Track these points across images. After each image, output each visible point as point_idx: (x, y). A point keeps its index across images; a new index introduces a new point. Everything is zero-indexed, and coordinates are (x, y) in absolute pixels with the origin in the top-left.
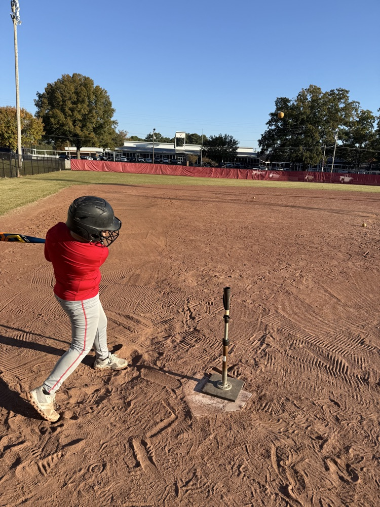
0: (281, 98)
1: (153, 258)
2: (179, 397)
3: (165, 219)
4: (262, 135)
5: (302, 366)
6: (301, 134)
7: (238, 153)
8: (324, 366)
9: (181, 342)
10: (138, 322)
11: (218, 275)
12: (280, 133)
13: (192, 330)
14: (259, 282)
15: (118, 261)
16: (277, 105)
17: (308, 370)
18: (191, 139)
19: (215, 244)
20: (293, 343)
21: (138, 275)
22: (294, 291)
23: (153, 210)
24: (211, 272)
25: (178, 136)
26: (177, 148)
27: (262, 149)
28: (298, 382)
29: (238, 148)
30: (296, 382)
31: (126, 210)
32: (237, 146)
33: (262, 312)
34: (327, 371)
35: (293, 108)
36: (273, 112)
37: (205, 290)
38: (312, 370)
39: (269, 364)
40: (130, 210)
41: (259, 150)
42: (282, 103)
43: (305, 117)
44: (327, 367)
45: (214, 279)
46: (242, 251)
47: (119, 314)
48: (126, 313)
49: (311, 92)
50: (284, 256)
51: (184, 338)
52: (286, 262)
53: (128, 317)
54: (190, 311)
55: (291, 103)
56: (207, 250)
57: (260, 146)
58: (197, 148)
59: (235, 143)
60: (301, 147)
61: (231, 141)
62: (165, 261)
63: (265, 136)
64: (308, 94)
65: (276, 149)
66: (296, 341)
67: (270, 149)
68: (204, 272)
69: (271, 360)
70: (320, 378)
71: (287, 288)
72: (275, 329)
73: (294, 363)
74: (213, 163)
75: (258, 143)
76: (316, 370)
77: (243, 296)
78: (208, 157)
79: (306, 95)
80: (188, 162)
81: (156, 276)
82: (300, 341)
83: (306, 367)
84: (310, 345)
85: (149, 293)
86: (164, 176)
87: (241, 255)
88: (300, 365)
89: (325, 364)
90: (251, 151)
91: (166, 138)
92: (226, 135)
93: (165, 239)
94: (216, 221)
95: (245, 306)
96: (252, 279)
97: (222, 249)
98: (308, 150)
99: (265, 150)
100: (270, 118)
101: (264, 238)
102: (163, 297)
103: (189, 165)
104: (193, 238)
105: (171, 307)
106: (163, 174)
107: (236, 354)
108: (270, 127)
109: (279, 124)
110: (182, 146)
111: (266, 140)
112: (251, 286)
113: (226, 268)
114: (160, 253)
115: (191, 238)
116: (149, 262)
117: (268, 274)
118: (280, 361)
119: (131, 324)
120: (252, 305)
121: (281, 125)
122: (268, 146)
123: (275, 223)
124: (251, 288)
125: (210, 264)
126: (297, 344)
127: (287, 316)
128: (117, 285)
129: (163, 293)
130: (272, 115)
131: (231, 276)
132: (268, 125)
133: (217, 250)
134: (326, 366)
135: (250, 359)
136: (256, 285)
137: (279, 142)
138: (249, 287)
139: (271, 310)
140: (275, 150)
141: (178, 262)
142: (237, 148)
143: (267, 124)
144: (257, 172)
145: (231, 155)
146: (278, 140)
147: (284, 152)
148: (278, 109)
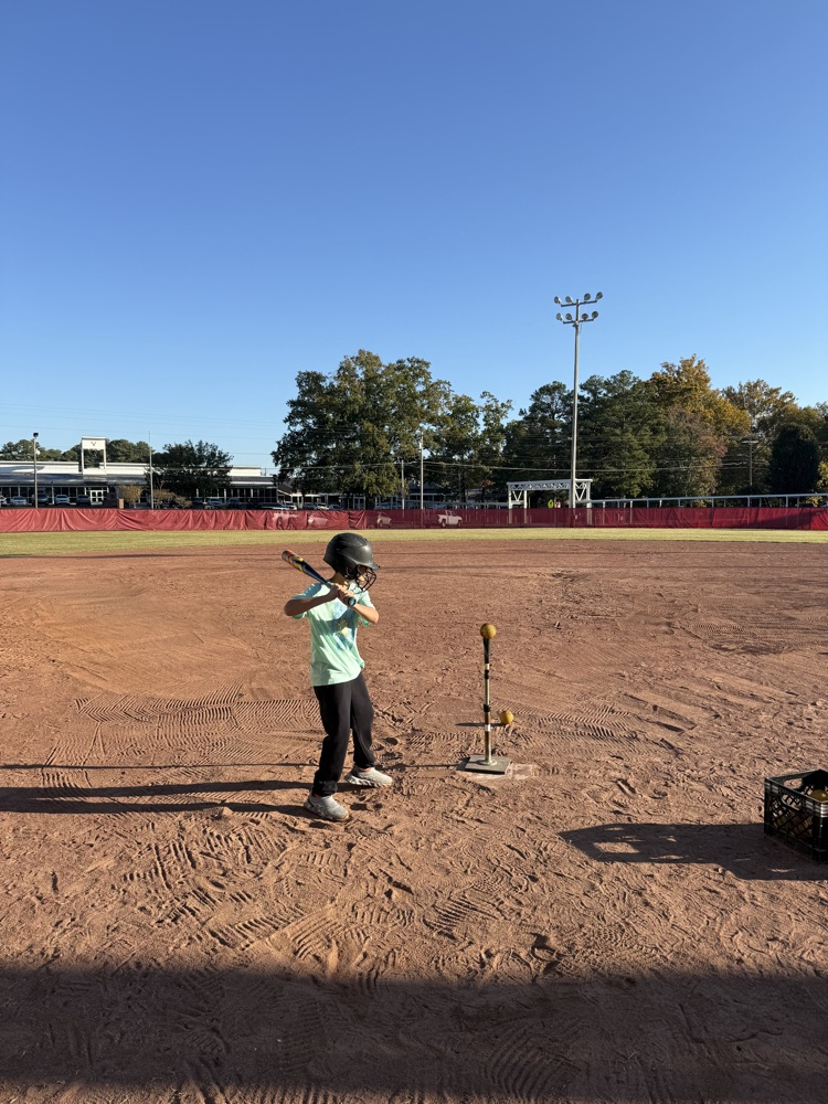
0: (308, 374)
4: (279, 443)
6: (353, 440)
7: (231, 479)
12: (316, 437)
16: (300, 385)
18: (117, 451)
25: (87, 445)
26: (86, 472)
27: (282, 470)
29: (231, 468)
32: (229, 464)
35: (332, 391)
36: (295, 399)
41: (276, 471)
42: (310, 381)
43: (357, 407)
49: (362, 363)
55: (328, 381)
57: (276, 464)
58: (139, 470)
59: (223, 458)
60: (358, 465)
61: (213, 454)
63: (284, 445)
64: (358, 368)
65: (310, 470)
67: (297, 470)
74: (180, 499)
75: (272, 458)
78: (166, 487)
79: (354, 369)
80: (121, 502)
86: (69, 534)
90: (256, 473)
91: (51, 451)
92: (201, 443)
98: (370, 470)
99: (288, 471)
100: (290, 410)
103: (125, 508)
106: (71, 530)
108: (292, 428)
109: (311, 421)
110: (97, 466)
111: (288, 451)
121: (315, 423)
122: (294, 463)
130: (292, 403)
132: (288, 424)
137: (313, 456)
140: (307, 470)
142: (229, 469)
143: (285, 421)
144: (282, 514)
145: (216, 482)
146: (310, 452)
147: (325, 475)
148: (304, 393)
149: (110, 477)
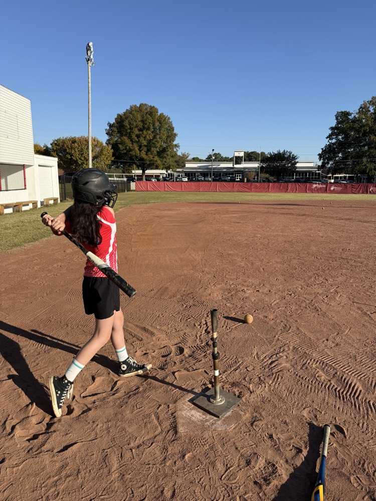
0: (342, 112)
1: (185, 272)
2: (170, 412)
3: (209, 234)
4: (322, 149)
5: (310, 387)
6: (364, 146)
7: (297, 168)
8: (334, 388)
9: (190, 356)
10: (152, 334)
11: (245, 289)
12: (341, 146)
13: (203, 344)
14: (288, 298)
15: (151, 274)
16: (337, 119)
17: (315, 391)
18: (250, 157)
19: (251, 258)
20: (306, 363)
21: (167, 288)
22: (324, 307)
23: (200, 225)
24: (240, 286)
25: (237, 154)
26: (235, 166)
27: (323, 163)
28: (300, 405)
29: (298, 162)
30: (298, 404)
31: (174, 226)
32: (296, 161)
33: (282, 328)
34: (336, 394)
35: (355, 120)
36: (334, 126)
37: (228, 305)
38: (320, 392)
39: (274, 384)
40: (179, 226)
41: (320, 163)
42: (343, 117)
43: (368, 128)
44: (337, 390)
45: (241, 293)
46: (279, 265)
47: (137, 326)
48: (144, 326)
49: (373, 104)
50: (324, 271)
51: (193, 352)
52: (323, 277)
53: (145, 329)
54: (207, 325)
55: (353, 115)
56: (243, 264)
57: (320, 160)
58: (255, 165)
59: (294, 158)
60: (365, 160)
61: (289, 156)
62: (196, 274)
63: (325, 150)
64: (371, 107)
65: (338, 162)
66: (311, 360)
67: (331, 163)
68: (232, 286)
69: (278, 379)
70: (326, 401)
71: (316, 305)
72: (291, 348)
73: (301, 384)
74: (271, 178)
75: (318, 157)
76: (323, 392)
77: (266, 312)
78: (266, 172)
79: (369, 107)
80: (246, 179)
81: (183, 289)
82: (314, 360)
83: (313, 388)
84: (324, 365)
85: (172, 306)
86: (220, 193)
87: (277, 269)
88: (308, 387)
89: (336, 387)
90: (311, 165)
91: (226, 158)
92: (284, 151)
93: (203, 253)
94: (259, 236)
95: (265, 322)
96: (281, 294)
97: (258, 263)
98: (372, 162)
99: (326, 163)
100: (330, 132)
101: (306, 252)
102: (184, 310)
103: (247, 181)
104: (232, 252)
105: (189, 320)
107: (242, 371)
108: (330, 141)
109: (340, 137)
110: (240, 164)
111: (326, 155)
112: (278, 301)
113: (256, 282)
114: (194, 267)
115: (229, 252)
116: (180, 276)
117: (300, 289)
118: (287, 381)
119: (144, 336)
120: (273, 321)
121: (342, 138)
122: (329, 159)
123: (322, 237)
124: (278, 303)
125: (241, 278)
126: (311, 363)
127: (308, 334)
128: (144, 298)
129: (185, 306)
130: (332, 128)
131: (258, 291)
132: (328, 139)
133: (252, 264)
134: (337, 388)
135: (255, 377)
136: (284, 301)
137: (340, 155)
138: (275, 302)
139: (292, 328)
140: (336, 163)
141: (209, 276)
142: (296, 163)
143: (327, 138)
144: (317, 185)
145: (290, 169)
146: (339, 153)
147: (345, 165)
148: (338, 123)
149: (245, 168)
